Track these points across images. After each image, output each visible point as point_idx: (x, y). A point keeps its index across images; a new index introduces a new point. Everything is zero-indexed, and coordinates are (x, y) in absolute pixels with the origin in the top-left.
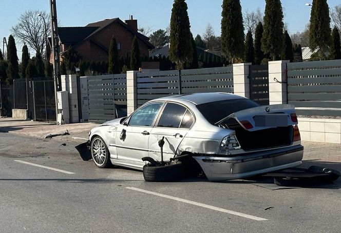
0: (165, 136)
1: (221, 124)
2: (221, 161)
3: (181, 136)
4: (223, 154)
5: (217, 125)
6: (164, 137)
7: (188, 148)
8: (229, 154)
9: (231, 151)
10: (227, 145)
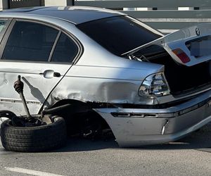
0: (22, 75)
1: (134, 54)
2: (146, 115)
3: (57, 75)
4: (144, 103)
5: (126, 57)
6: (19, 77)
7: (74, 94)
8: (156, 103)
9: (158, 99)
10: (152, 89)
